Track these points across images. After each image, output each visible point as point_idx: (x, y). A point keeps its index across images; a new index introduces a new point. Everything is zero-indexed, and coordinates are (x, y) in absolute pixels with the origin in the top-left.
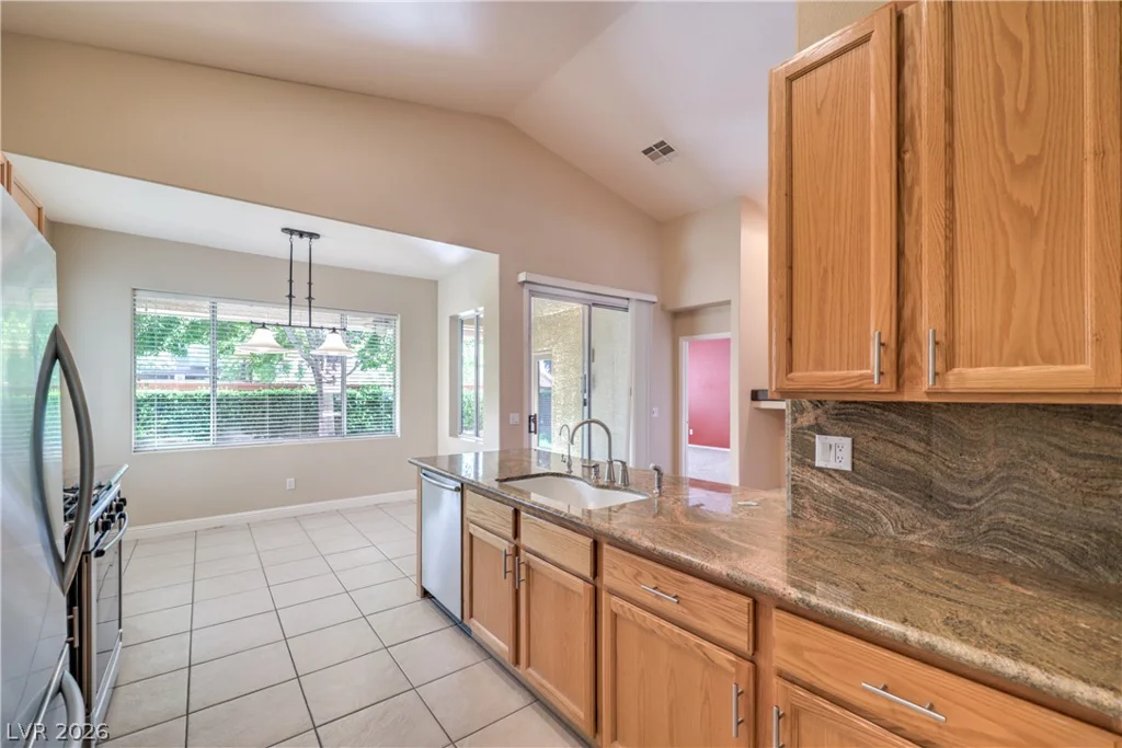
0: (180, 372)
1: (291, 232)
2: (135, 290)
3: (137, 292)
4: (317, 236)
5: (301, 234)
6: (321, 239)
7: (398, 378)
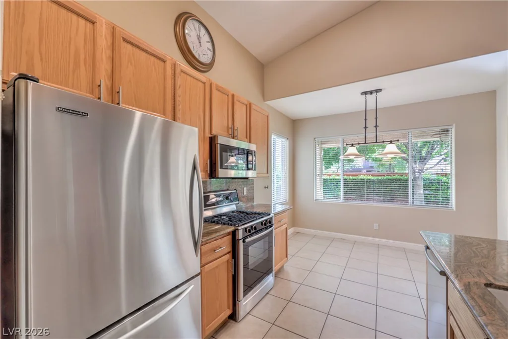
0: (364, 169)
1: (365, 93)
2: (315, 138)
3: (316, 139)
4: (380, 90)
5: (371, 93)
6: (383, 91)
7: (454, 168)
